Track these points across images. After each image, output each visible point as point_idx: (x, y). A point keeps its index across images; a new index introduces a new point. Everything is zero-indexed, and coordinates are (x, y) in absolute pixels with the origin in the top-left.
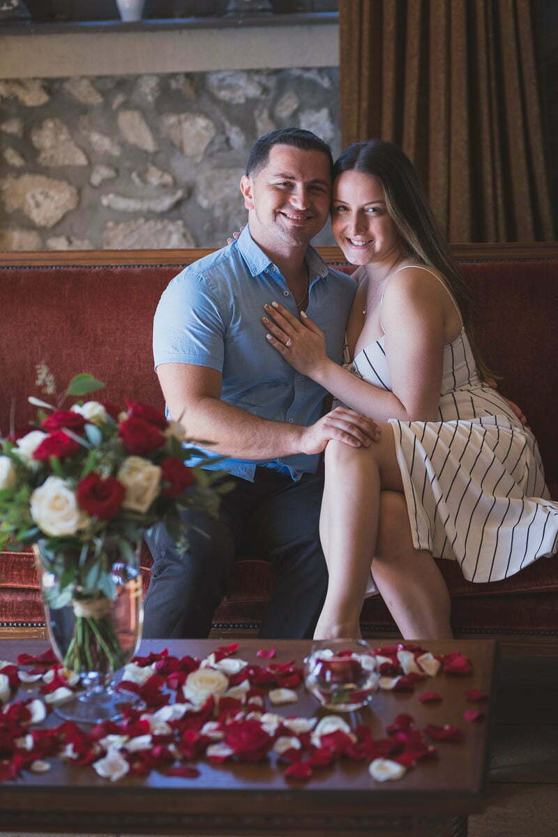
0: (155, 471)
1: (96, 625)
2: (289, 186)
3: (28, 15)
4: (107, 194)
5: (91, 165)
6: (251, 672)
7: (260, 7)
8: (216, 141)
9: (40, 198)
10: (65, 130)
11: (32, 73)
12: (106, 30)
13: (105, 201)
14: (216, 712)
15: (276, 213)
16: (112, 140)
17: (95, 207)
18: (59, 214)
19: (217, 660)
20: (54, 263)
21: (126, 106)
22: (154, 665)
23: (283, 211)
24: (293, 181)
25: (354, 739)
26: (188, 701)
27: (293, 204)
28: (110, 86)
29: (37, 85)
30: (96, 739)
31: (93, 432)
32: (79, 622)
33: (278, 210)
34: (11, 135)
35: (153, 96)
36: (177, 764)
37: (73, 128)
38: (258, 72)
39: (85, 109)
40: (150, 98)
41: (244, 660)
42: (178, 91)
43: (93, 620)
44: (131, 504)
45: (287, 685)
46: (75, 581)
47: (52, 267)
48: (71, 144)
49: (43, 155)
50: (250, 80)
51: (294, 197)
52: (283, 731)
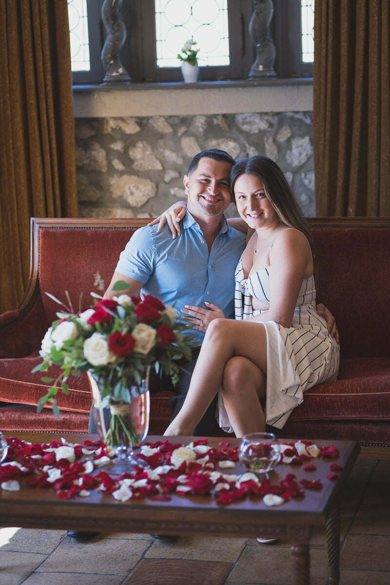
0: (153, 332)
1: (122, 420)
2: (208, 181)
3: (129, 78)
4: (174, 187)
5: (164, 169)
6: (212, 452)
7: (268, 74)
8: (240, 156)
9: (133, 189)
10: (149, 149)
11: (130, 114)
12: (175, 88)
13: (172, 192)
14: (187, 471)
15: (199, 196)
16: (178, 155)
17: (166, 195)
18: (145, 199)
19: (195, 445)
20: (129, 226)
21: (186, 134)
22: (158, 448)
23: (203, 195)
24: (209, 178)
25: (259, 485)
26: (173, 465)
27: (209, 192)
28: (177, 121)
29: (133, 121)
30: (117, 481)
31: (121, 311)
32: (113, 417)
33: (200, 195)
34: (117, 151)
35: (203, 128)
36: (160, 495)
37: (154, 147)
38: (266, 114)
39: (162, 136)
40: (201, 130)
41: (210, 446)
42: (218, 125)
43: (120, 416)
44: (139, 349)
45: (230, 459)
46: (111, 394)
47: (128, 228)
48: (153, 157)
49: (136, 163)
50: (261, 119)
51: (209, 187)
52: (221, 480)
